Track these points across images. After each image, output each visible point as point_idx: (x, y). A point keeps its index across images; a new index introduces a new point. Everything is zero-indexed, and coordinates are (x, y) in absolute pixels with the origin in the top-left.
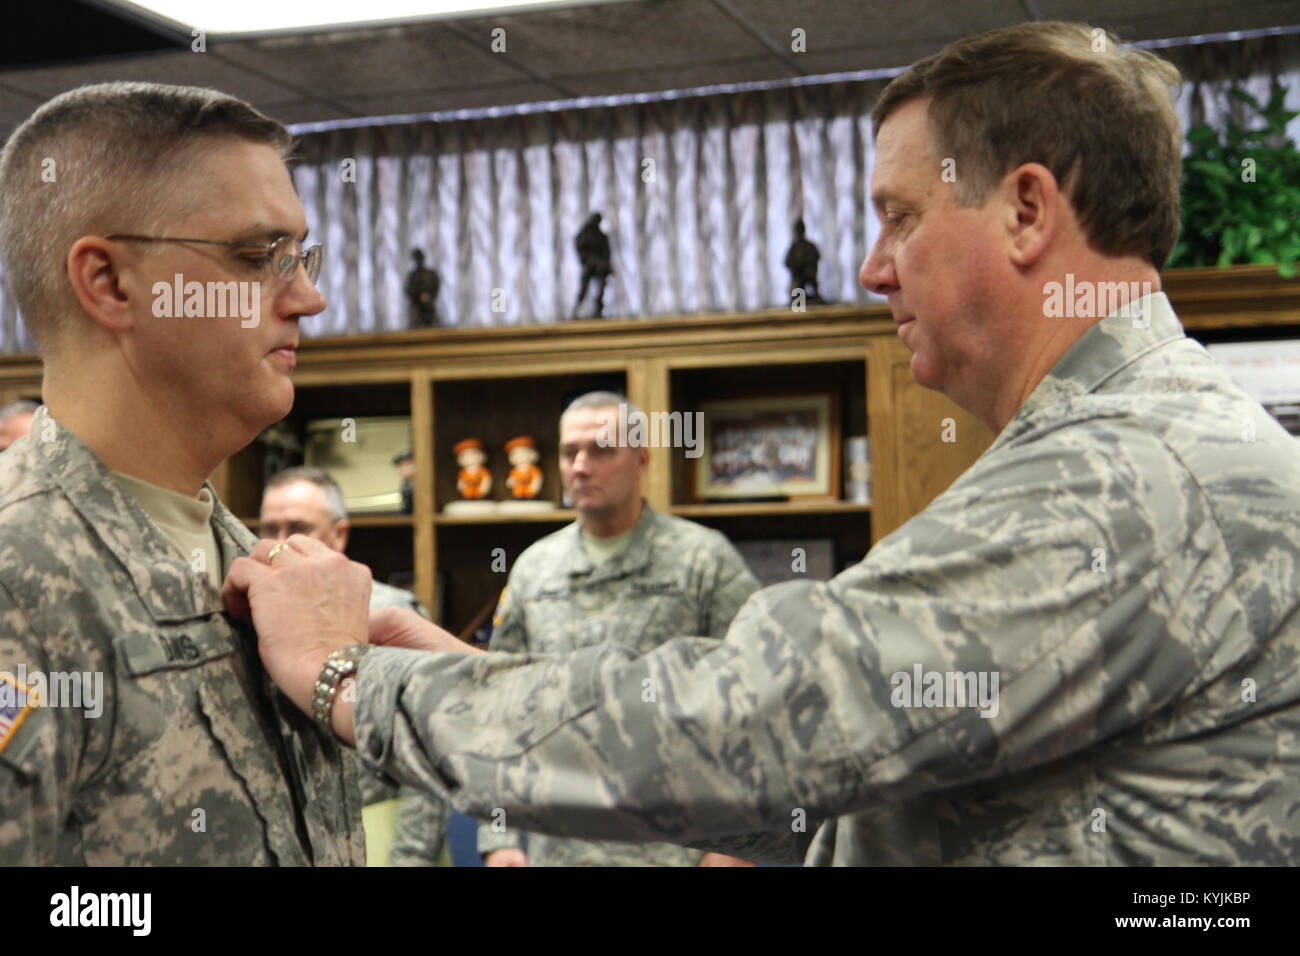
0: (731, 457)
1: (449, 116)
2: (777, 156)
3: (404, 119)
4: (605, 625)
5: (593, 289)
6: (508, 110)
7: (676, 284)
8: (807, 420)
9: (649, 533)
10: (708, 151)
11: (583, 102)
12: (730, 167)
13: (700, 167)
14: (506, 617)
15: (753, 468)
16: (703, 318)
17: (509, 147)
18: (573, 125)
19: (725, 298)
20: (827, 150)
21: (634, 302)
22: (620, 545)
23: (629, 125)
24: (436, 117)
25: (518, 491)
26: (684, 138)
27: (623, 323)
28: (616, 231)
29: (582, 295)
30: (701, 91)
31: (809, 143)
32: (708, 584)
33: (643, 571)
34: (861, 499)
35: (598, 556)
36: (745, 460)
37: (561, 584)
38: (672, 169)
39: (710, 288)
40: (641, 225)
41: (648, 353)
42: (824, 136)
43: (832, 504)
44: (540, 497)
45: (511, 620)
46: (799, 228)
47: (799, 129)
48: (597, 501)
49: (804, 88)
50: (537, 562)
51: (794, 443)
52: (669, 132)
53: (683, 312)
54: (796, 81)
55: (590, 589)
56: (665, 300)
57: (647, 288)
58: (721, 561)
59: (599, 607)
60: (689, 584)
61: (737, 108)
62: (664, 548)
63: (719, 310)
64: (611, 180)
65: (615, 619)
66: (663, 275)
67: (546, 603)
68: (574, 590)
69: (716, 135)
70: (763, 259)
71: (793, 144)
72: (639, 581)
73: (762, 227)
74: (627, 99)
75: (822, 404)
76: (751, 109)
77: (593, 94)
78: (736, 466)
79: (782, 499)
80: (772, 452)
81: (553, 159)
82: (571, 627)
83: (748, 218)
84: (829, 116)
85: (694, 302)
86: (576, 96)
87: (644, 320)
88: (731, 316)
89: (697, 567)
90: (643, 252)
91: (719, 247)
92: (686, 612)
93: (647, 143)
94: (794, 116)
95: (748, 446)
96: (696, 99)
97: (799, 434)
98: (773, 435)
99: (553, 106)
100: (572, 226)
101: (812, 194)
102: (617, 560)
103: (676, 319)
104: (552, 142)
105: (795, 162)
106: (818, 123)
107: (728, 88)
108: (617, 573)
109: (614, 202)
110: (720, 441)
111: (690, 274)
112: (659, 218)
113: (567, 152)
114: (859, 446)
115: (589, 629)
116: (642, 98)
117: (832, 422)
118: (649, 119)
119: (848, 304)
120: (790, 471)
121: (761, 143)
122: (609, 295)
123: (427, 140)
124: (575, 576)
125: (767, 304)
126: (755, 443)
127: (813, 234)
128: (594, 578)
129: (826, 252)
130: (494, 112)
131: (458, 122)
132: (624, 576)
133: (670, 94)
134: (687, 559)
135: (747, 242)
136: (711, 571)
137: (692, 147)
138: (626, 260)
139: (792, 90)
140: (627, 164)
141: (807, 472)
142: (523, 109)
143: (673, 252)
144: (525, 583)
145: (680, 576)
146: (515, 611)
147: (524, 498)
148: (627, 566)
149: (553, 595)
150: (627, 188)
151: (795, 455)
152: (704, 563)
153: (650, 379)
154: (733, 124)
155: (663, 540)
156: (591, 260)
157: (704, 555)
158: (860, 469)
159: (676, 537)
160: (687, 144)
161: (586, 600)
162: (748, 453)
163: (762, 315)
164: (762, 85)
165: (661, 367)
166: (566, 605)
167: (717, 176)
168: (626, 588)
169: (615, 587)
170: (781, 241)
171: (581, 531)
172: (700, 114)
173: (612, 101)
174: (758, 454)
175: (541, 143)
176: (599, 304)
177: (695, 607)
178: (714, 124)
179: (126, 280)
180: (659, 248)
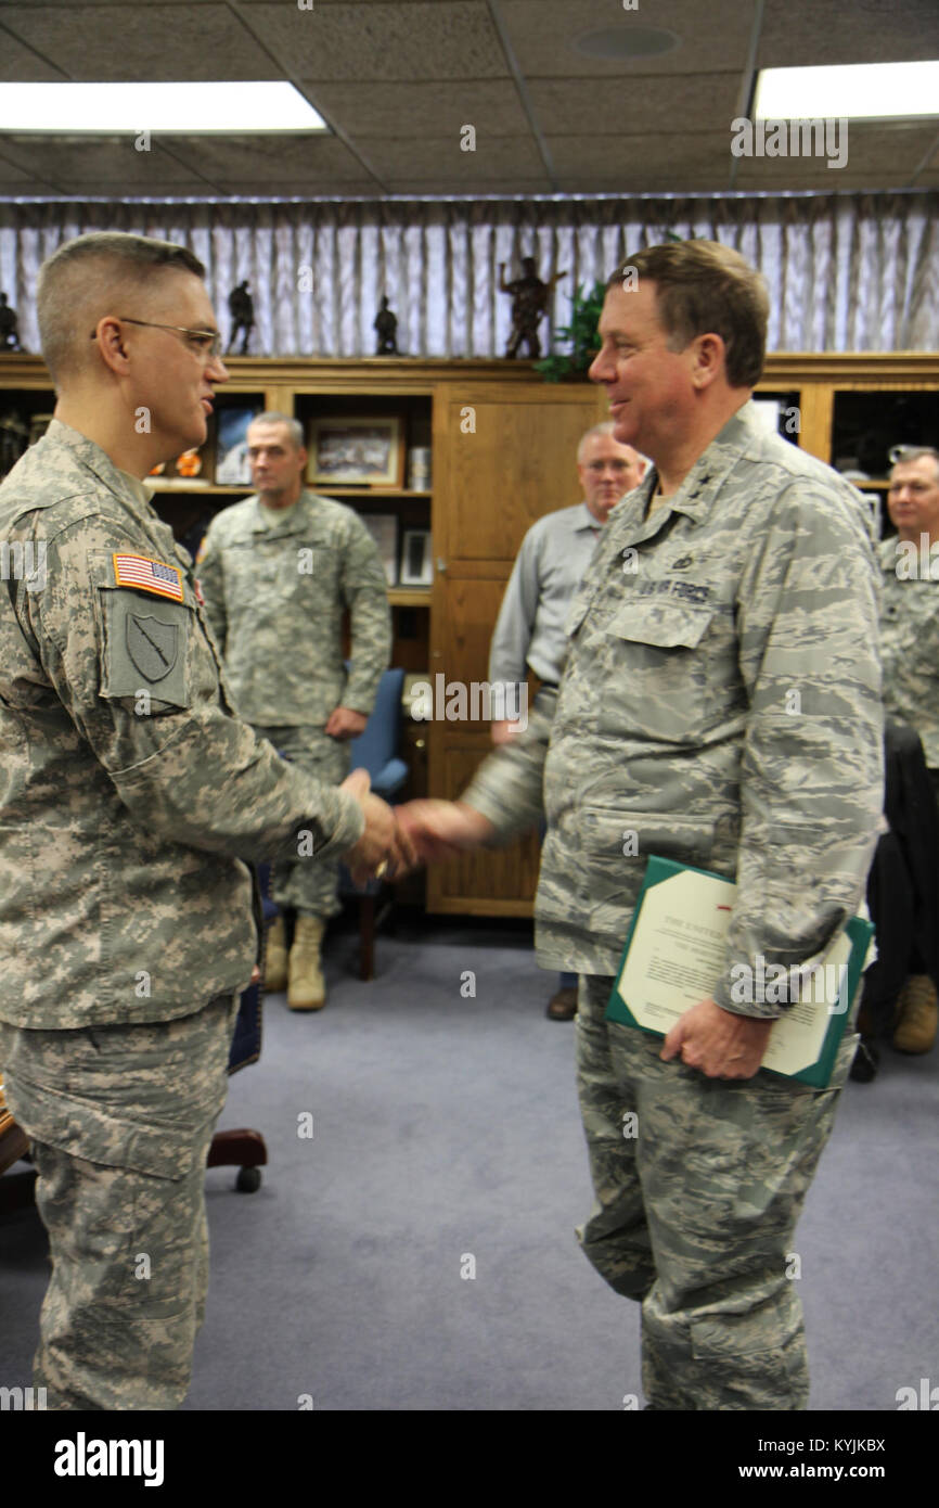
0: (331, 456)
1: (136, 201)
2: (370, 251)
3: (103, 200)
4: (277, 566)
5: (241, 335)
6: (179, 201)
7: (297, 335)
8: (383, 434)
9: (306, 507)
10: (321, 242)
11: (234, 200)
12: (336, 255)
13: (316, 253)
14: (207, 558)
15: (346, 465)
16: (315, 360)
17: (181, 227)
18: (227, 216)
19: (330, 347)
20: (404, 249)
21: (267, 346)
22: (286, 514)
23: (266, 219)
24: (126, 200)
25: (184, 472)
26: (305, 231)
27: (260, 360)
28: (256, 294)
29: (233, 338)
30: (317, 199)
31: (391, 243)
32: (345, 542)
33: (303, 532)
34: (419, 488)
35: (272, 521)
36: (341, 459)
37: (247, 538)
38: (296, 253)
39: (320, 339)
40: (273, 292)
41: (281, 382)
42: (402, 239)
43: (398, 491)
44: (200, 476)
45: (211, 560)
46: (385, 302)
47: (385, 232)
48: (273, 486)
49: (389, 203)
50: (228, 522)
51: (374, 449)
52: (295, 226)
53: (301, 355)
54: (384, 198)
55: (268, 542)
56: (289, 345)
57: (278, 337)
58: (353, 527)
59: (273, 554)
60: (333, 542)
61: (343, 213)
62: (316, 518)
63: (326, 355)
64: (253, 258)
65: (285, 563)
66: (289, 328)
67: (236, 550)
68: (256, 543)
69: (327, 232)
70: (357, 321)
71: (380, 242)
72: (299, 538)
73: (357, 300)
74: (265, 200)
75: (393, 423)
76: (351, 215)
77: (242, 194)
78: (335, 463)
79: (366, 486)
80: (359, 455)
81: (212, 239)
82: (255, 566)
83: (348, 291)
84: (406, 225)
85: (309, 348)
86: (229, 195)
87: (274, 359)
88: (335, 360)
89: (338, 531)
90: (275, 311)
91: (328, 312)
92: (329, 559)
93: (279, 233)
94: (382, 223)
95: (343, 449)
96: (314, 204)
97: (378, 443)
98: (359, 443)
99: (212, 200)
100: (225, 291)
101: (393, 280)
102: (286, 524)
103: (297, 360)
104: (212, 226)
105: (381, 256)
106: (398, 230)
107: (337, 199)
108: (286, 533)
109: (255, 273)
110: (324, 445)
111: (307, 329)
112: (285, 287)
113: (222, 235)
114: (419, 454)
115: (266, 569)
116: (275, 200)
117: (400, 436)
118: (281, 215)
119: (414, 357)
120: (371, 468)
121: (358, 240)
122: (252, 339)
123: (120, 217)
124: (257, 533)
125: (359, 354)
126: (348, 447)
127: (393, 308)
128: (270, 535)
129: (401, 320)
130: (169, 201)
131: (143, 206)
132: (290, 535)
133: (295, 200)
134: (331, 526)
135: (346, 308)
136: (347, 533)
137: (311, 239)
138: (263, 315)
139: (381, 204)
140: (265, 248)
141: (382, 468)
142: (190, 200)
143: (296, 313)
144: (221, 536)
145: (326, 536)
146: (214, 555)
147: (188, 477)
148: (293, 528)
149: (241, 545)
150: (264, 265)
151: (375, 457)
152: (343, 530)
153: (280, 400)
154: (340, 224)
155: (315, 512)
156: (241, 315)
157: (342, 523)
158: (419, 469)
159: (323, 511)
160: (307, 236)
161: (265, 549)
162: (343, 454)
163: (355, 361)
164: (360, 199)
165: (289, 392)
166: (250, 552)
167: (327, 260)
168: (292, 543)
169: (285, 541)
170: (370, 312)
171: (260, 502)
172: (317, 215)
173: (254, 200)
174: (350, 455)
175: (203, 227)
176: (245, 345)
177: (336, 557)
178: (326, 223)
179: (126, 347)
180: (286, 309)
